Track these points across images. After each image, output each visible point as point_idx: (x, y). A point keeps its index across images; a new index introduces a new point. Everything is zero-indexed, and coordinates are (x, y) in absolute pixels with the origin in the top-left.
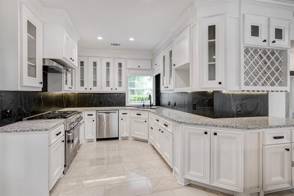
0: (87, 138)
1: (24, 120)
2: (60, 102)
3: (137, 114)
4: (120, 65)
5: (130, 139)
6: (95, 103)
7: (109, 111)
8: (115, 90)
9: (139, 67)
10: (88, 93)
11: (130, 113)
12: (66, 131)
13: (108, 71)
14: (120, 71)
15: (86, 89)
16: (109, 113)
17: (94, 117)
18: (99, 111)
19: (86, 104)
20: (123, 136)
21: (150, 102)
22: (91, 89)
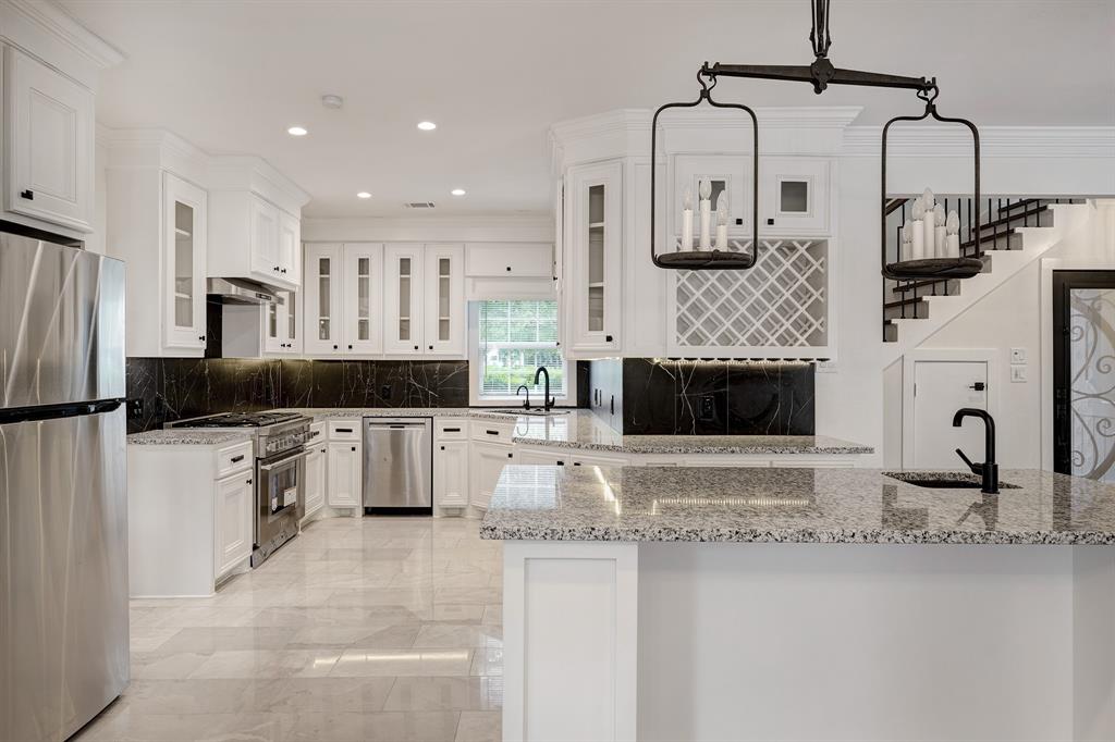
0: (334, 502)
1: (168, 427)
2: (260, 387)
3: (488, 432)
4: (444, 265)
5: (470, 514)
6: (369, 394)
7: (402, 420)
8: (429, 352)
9: (509, 269)
10: (345, 361)
11: (469, 427)
12: (258, 459)
13: (405, 286)
14: (444, 286)
15: (336, 347)
16: (402, 425)
17: (356, 435)
18: (371, 420)
19: (340, 395)
20: (446, 502)
21: (544, 392)
22: (350, 347)
